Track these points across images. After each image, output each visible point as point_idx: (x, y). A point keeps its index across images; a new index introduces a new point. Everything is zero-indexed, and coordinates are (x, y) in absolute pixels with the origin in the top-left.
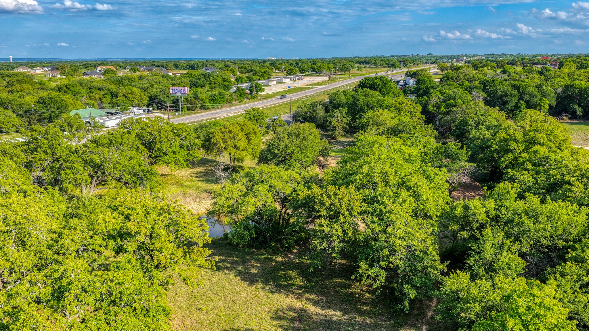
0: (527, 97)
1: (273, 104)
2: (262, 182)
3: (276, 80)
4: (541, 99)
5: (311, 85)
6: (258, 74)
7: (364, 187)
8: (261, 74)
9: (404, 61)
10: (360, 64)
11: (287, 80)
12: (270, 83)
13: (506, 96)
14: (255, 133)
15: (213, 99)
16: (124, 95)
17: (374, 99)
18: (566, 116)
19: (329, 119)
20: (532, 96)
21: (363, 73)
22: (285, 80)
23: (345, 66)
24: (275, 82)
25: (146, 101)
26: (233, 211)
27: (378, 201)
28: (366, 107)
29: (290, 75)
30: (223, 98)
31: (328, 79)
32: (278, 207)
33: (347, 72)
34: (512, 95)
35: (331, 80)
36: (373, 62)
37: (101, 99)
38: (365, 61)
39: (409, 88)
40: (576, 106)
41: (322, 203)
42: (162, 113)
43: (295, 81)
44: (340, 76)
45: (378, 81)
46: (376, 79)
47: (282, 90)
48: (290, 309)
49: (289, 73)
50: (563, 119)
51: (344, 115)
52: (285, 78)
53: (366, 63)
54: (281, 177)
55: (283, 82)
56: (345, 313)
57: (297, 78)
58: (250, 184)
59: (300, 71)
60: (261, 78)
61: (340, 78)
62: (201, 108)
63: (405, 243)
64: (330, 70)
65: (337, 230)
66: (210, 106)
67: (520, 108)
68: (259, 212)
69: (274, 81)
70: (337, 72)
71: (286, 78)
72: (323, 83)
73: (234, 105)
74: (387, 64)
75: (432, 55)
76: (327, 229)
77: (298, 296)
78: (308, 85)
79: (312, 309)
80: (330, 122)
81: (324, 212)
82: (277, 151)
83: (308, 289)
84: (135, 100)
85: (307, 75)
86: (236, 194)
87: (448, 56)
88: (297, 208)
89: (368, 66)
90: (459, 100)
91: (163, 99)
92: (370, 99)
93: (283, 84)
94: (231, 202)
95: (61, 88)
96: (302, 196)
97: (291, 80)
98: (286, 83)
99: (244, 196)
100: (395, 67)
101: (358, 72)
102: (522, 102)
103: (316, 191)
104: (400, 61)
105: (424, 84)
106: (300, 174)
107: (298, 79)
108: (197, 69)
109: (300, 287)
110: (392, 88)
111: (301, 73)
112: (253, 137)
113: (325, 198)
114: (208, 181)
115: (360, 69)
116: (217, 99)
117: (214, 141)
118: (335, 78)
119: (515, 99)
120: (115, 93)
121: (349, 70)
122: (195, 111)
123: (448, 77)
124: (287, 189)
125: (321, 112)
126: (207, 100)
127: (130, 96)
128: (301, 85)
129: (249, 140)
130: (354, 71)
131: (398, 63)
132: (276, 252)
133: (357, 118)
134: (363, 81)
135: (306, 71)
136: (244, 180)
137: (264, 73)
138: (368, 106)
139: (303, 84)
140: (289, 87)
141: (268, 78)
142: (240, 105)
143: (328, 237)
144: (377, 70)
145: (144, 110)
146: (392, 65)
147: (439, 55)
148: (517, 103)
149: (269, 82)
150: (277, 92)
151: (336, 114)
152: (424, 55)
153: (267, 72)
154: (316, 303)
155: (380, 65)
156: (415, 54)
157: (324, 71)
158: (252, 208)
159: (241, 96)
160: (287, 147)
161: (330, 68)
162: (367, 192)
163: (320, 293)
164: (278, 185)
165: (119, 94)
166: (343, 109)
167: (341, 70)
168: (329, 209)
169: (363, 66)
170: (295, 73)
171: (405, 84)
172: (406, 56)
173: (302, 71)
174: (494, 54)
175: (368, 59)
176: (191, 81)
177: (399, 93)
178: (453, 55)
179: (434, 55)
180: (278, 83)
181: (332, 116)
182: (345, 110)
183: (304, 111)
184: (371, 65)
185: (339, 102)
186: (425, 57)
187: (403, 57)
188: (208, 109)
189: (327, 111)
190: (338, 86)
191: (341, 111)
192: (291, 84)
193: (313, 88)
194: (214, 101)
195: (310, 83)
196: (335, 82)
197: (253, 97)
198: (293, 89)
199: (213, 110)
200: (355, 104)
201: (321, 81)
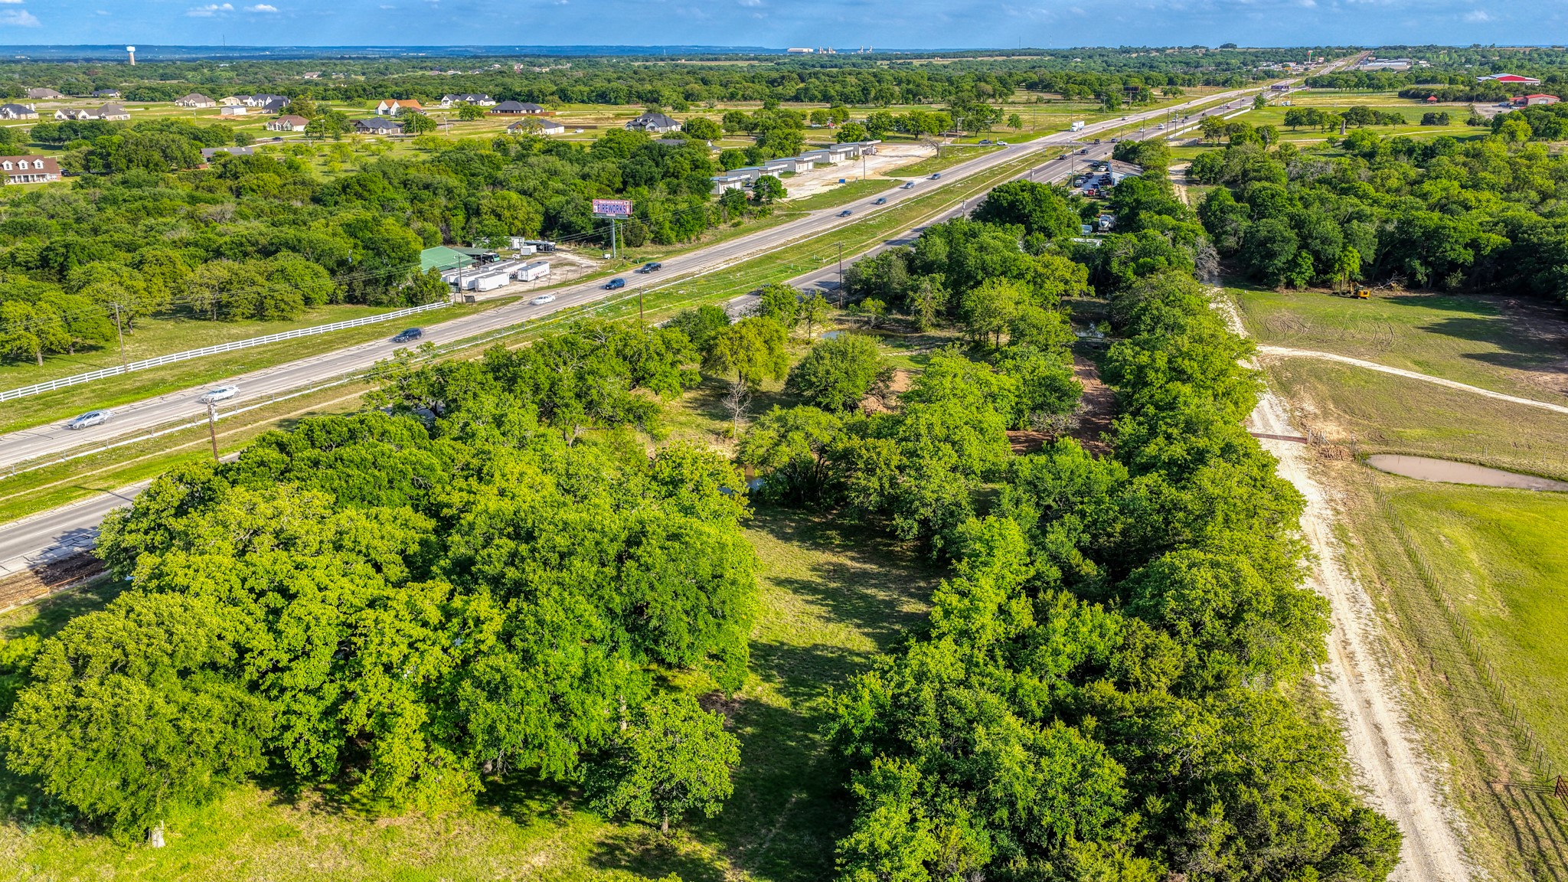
0: (1316, 244)
1: (805, 237)
2: (797, 428)
3: (811, 159)
4: (1344, 248)
5: (893, 173)
6: (770, 142)
7: (906, 439)
8: (778, 139)
9: (1136, 89)
10: (1028, 87)
11: (840, 158)
12: (800, 168)
13: (1273, 240)
14: (780, 338)
15: (678, 220)
16: (493, 212)
18: (1399, 282)
19: (911, 293)
20: (1325, 241)
21: (1023, 131)
22: (833, 159)
24: (811, 164)
25: (538, 223)
26: (764, 461)
27: (918, 456)
28: (979, 272)
29: (848, 143)
30: (699, 219)
31: (934, 152)
32: (815, 457)
34: (1286, 240)
35: (941, 157)
36: (1062, 84)
37: (446, 220)
38: (1041, 81)
39: (1110, 191)
40: (1417, 264)
41: (860, 456)
42: (574, 252)
43: (856, 158)
44: (965, 143)
45: (1026, 195)
47: (826, 189)
48: (830, 563)
49: (845, 139)
50: (1391, 288)
51: (939, 285)
52: (833, 153)
53: (1045, 87)
54: (819, 423)
55: (829, 164)
56: (881, 566)
57: (861, 150)
58: (782, 430)
59: (869, 129)
60: (779, 154)
61: (963, 149)
62: (653, 241)
63: (935, 496)
64: (941, 127)
65: (874, 483)
66: (673, 235)
67: (1300, 266)
68: (792, 465)
69: (806, 161)
70: (959, 128)
71: (835, 153)
72: (923, 167)
73: (724, 238)
75: (1234, 46)
76: (863, 482)
77: (834, 553)
78: (885, 174)
79: (849, 563)
80: (913, 300)
81: (861, 465)
82: (814, 379)
83: (845, 548)
84: (516, 222)
85: (888, 138)
86: (767, 443)
88: (835, 460)
89: (1046, 96)
90: (1162, 259)
91: (573, 219)
92: (989, 257)
93: (828, 169)
94: (761, 451)
95: (348, 186)
96: (840, 446)
97: (847, 157)
98: (835, 165)
99: (777, 445)
101: (1011, 130)
102: (1304, 254)
103: (856, 441)
104: (1126, 89)
105: (1133, 194)
106: (841, 419)
107: (864, 152)
108: (616, 104)
109: (838, 546)
110: (1055, 209)
111: (875, 136)
112: (776, 344)
113: (864, 451)
114: (713, 416)
115: (1014, 123)
116: (687, 222)
117: (717, 352)
118: (951, 150)
119: (1292, 248)
120: (474, 206)
121: (987, 126)
123: (1203, 167)
124: (826, 438)
125: (899, 273)
126: (667, 225)
127: (507, 214)
128: (870, 175)
129: (771, 349)
130: (1002, 127)
132: (812, 512)
135: (886, 129)
136: (776, 426)
137: (786, 137)
138: (984, 269)
139: (876, 171)
140: (842, 181)
141: (796, 153)
142: (734, 235)
143: (865, 491)
144: (1062, 120)
145: (538, 246)
148: (1296, 256)
149: (796, 165)
150: (814, 196)
151: (924, 286)
152: (1212, 48)
153: (791, 136)
154: (853, 559)
155: (1079, 94)
156: (1190, 45)
157: (926, 131)
158: (786, 459)
159: (736, 208)
160: (828, 372)
161: (942, 121)
162: (910, 445)
163: (858, 552)
164: (816, 432)
165: (483, 209)
166: (937, 276)
167: (969, 127)
168: (866, 463)
169: (1035, 97)
170: (859, 137)
171: (1106, 179)
173: (874, 129)
174: (1405, 48)
180: (818, 165)
181: (915, 289)
182: (940, 277)
183: (865, 273)
184: (1056, 92)
185: (931, 257)
186: (1214, 55)
187: (1154, 54)
188: (669, 243)
189: (911, 269)
190: (953, 180)
191: (933, 280)
192: (845, 168)
193: (897, 183)
194: (681, 225)
195: (892, 167)
196: (952, 164)
197: (763, 213)
198: (851, 184)
199: (679, 246)
200: (961, 264)
201: (919, 160)
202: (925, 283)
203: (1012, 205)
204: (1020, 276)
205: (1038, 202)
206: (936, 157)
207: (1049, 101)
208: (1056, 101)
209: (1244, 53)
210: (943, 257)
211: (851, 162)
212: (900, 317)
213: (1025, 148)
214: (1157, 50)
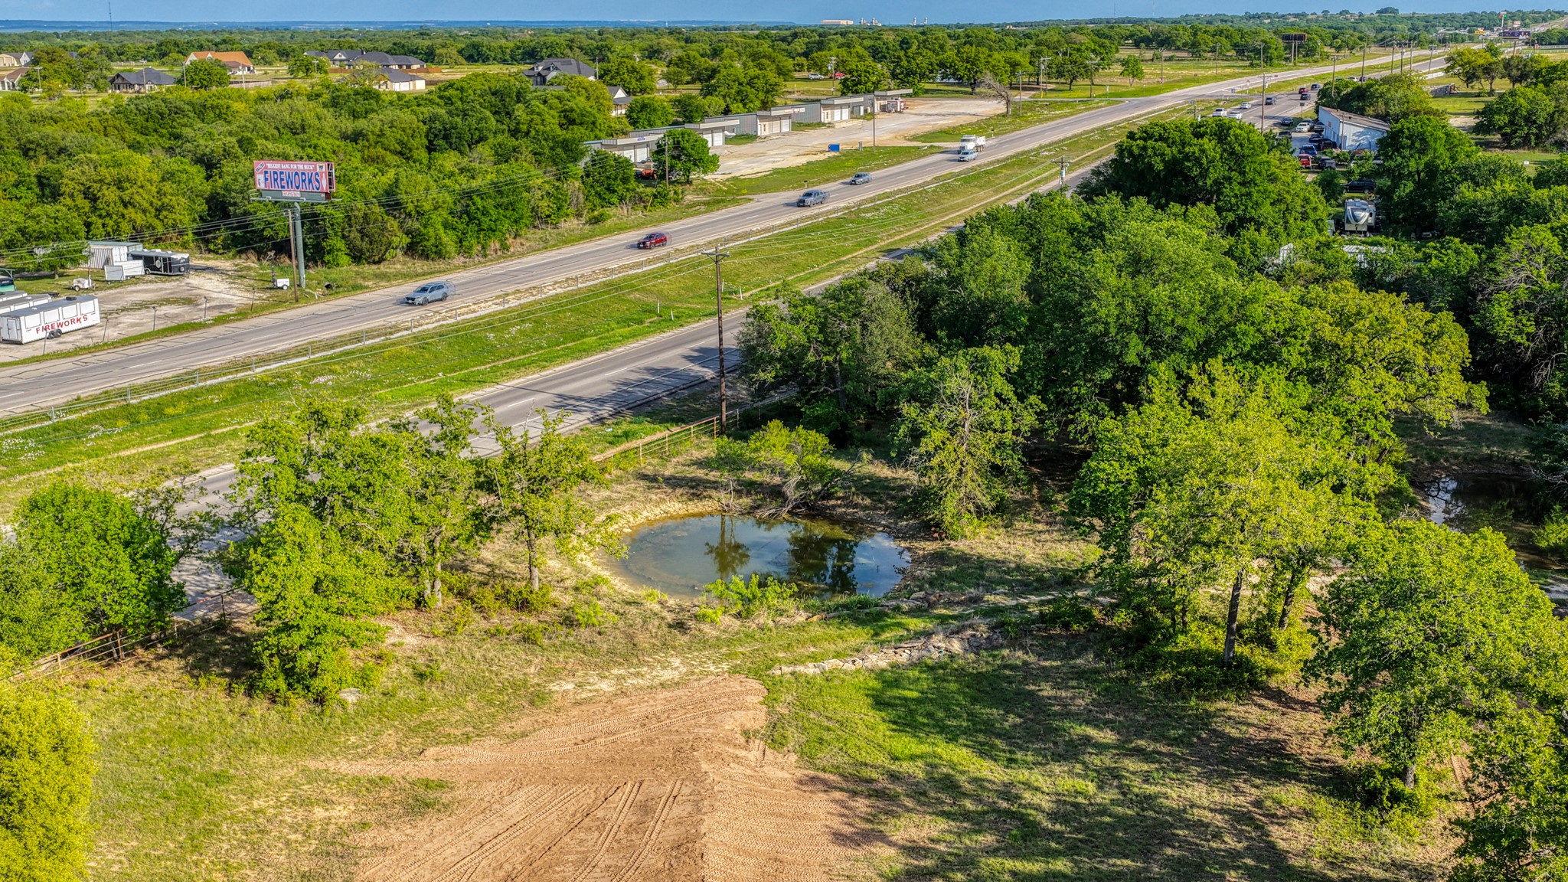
1: (717, 242)
3: (789, 116)
5: (929, 136)
6: (723, 90)
8: (736, 87)
9: (1301, 38)
10: (1137, 45)
11: (839, 116)
12: (763, 129)
15: (465, 210)
17: (1184, 297)
19: (909, 410)
21: (1144, 83)
22: (826, 116)
23: (1076, 55)
24: (786, 126)
28: (1134, 340)
29: (856, 92)
30: (513, 208)
31: (1002, 109)
33: (1080, 81)
35: (1017, 115)
36: (1187, 37)
38: (1156, 35)
39: (1340, 160)
43: (870, 116)
44: (1053, 97)
45: (1209, 144)
46: (1199, 136)
47: (804, 160)
49: (851, 86)
51: (1000, 384)
52: (826, 106)
53: (1161, 43)
55: (820, 124)
57: (877, 104)
59: (894, 76)
60: (734, 107)
61: (1051, 105)
62: (411, 250)
64: (1013, 73)
66: (449, 239)
69: (780, 118)
70: (1042, 79)
71: (833, 107)
72: (983, 126)
74: (1235, 46)
75: (1395, 11)
78: (915, 138)
85: (927, 91)
87: (1452, 18)
89: (1166, 54)
92: (1162, 291)
97: (854, 115)
98: (830, 125)
100: (1269, 60)
101: (1127, 81)
104: (1286, 38)
107: (884, 109)
110: (1273, 179)
111: (903, 84)
115: (1131, 68)
116: (485, 213)
118: (1031, 106)
121: (1088, 72)
122: (383, 268)
125: (887, 339)
126: (441, 217)
128: (887, 140)
130: (1112, 76)
131: (1281, 44)
133: (1080, 399)
134: (1136, 146)
135: (922, 76)
137: (750, 83)
138: (1145, 330)
139: (899, 135)
140: (834, 148)
141: (765, 106)
142: (590, 237)
144: (1201, 73)
145: (151, 261)
146: (1257, 51)
147: (1422, 11)
149: (760, 125)
151: (952, 385)
152: (1367, 13)
153: (759, 83)
155: (1213, 50)
156: (1334, 11)
157: (988, 77)
161: (1014, 65)
166: (992, 353)
167: (1060, 74)
169: (1149, 54)
170: (876, 85)
171: (1322, 142)
172: (1304, 15)
173: (904, 76)
175: (1166, 28)
176: (433, 118)
177: (1307, 200)
178: (1472, 14)
179: (1401, 13)
180: (799, 126)
181: (924, 397)
182: (1003, 357)
183: (787, 336)
184: (1178, 49)
185: (977, 288)
186: (1370, 20)
187: (1292, 19)
188: (440, 254)
189: (925, 324)
190: (1035, 145)
191: (980, 367)
192: (846, 131)
193: (932, 151)
194: (471, 219)
195: (928, 128)
196: (1031, 123)
197: (660, 198)
198: (849, 154)
199: (459, 260)
200: (1069, 312)
201: (974, 119)
202: (958, 379)
203: (1175, 167)
204: (1265, 354)
205: (1236, 159)
206: (1004, 116)
207: (1170, 59)
208: (1182, 59)
209: (1410, 18)
210: (1015, 292)
211: (858, 122)
212: (883, 471)
213: (1155, 102)
214: (1296, 16)
